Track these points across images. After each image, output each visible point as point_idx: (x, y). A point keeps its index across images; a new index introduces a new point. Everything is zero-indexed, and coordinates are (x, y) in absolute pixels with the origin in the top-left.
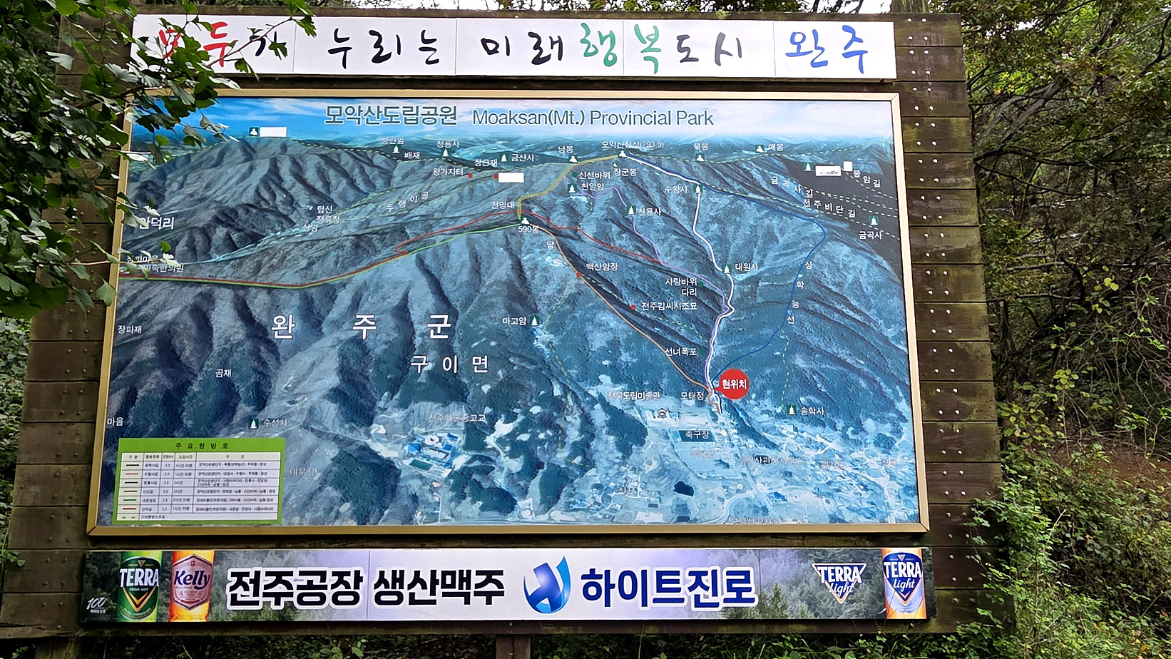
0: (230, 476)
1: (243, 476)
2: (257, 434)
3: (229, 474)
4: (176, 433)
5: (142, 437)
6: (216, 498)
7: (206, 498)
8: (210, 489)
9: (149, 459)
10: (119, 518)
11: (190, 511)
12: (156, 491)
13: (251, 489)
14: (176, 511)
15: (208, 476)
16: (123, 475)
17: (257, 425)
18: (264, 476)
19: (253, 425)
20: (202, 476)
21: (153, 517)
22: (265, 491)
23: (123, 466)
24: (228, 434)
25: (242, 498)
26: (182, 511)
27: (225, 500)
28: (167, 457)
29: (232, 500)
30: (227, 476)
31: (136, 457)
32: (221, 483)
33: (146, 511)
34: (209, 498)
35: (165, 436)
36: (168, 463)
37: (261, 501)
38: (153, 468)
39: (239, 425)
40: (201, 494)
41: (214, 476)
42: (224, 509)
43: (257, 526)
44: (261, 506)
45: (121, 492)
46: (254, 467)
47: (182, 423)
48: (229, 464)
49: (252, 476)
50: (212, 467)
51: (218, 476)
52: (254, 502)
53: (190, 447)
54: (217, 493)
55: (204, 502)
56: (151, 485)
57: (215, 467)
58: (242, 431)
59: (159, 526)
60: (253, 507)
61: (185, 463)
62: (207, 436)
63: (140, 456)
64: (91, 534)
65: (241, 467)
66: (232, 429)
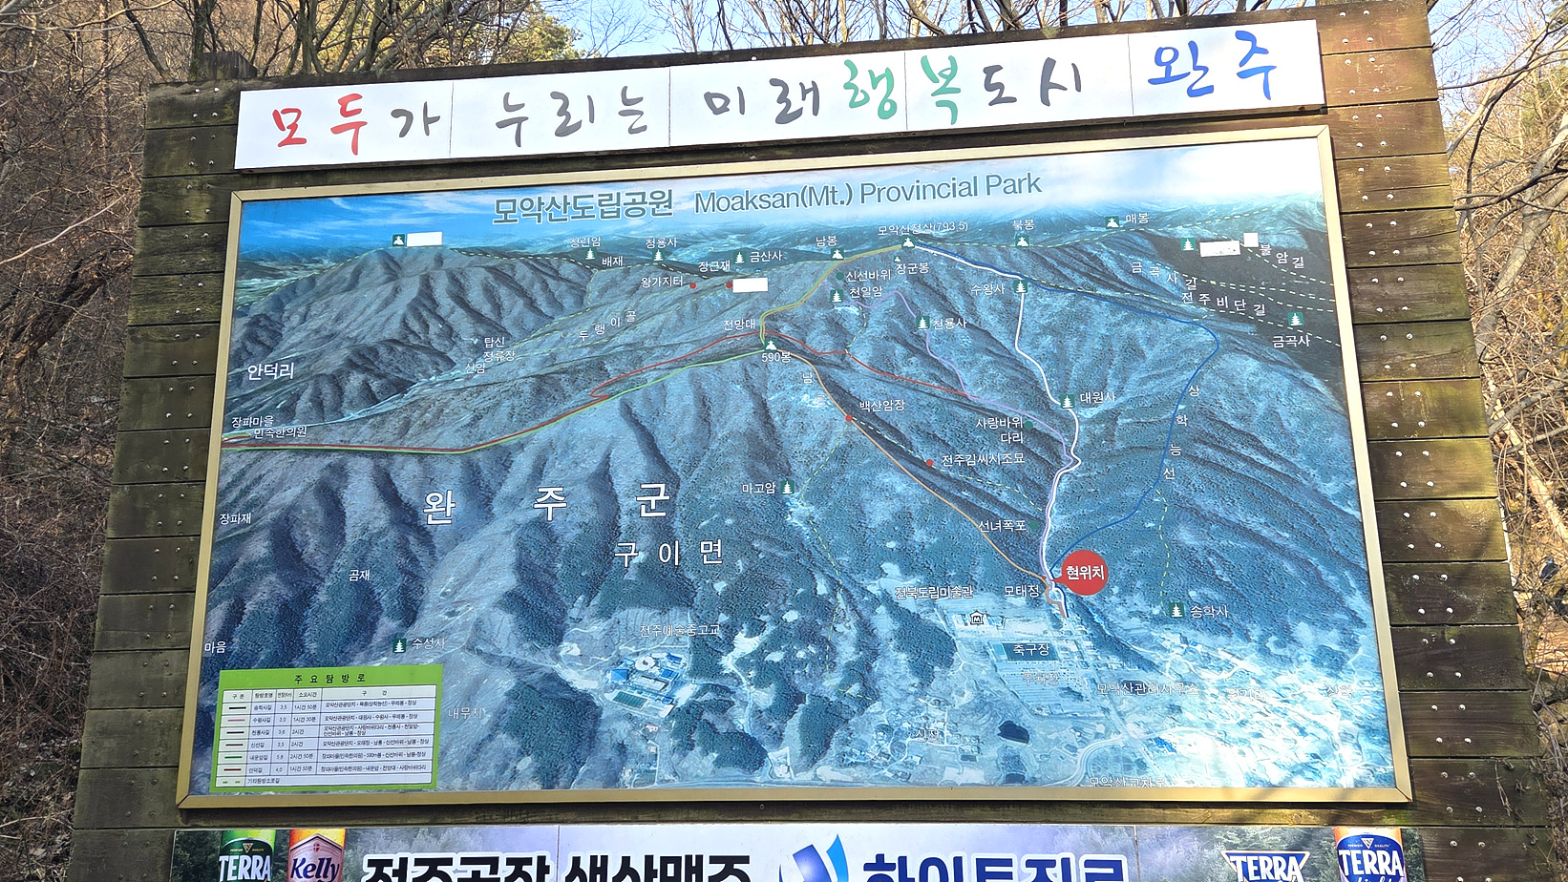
0: (368, 721)
1: (385, 720)
2: (405, 660)
3: (366, 718)
4: (295, 662)
5: (249, 668)
6: (349, 752)
7: (336, 752)
8: (341, 740)
9: (259, 699)
10: (219, 783)
11: (313, 772)
12: (268, 743)
13: (396, 738)
14: (293, 772)
15: (338, 722)
16: (224, 721)
17: (404, 648)
18: (413, 720)
19: (399, 647)
20: (330, 722)
21: (264, 781)
22: (414, 741)
23: (225, 709)
24: (366, 661)
25: (383, 752)
26: (302, 772)
27: (360, 756)
28: (283, 695)
29: (371, 755)
30: (363, 722)
31: (242, 695)
32: (355, 731)
33: (254, 773)
34: (339, 752)
35: (281, 666)
36: (284, 704)
37: (408, 755)
38: (264, 711)
39: (380, 648)
40: (328, 747)
41: (346, 722)
42: (359, 768)
43: (405, 792)
44: (410, 764)
45: (222, 746)
46: (399, 707)
47: (303, 647)
48: (366, 704)
49: (397, 720)
50: (343, 709)
51: (351, 721)
52: (399, 758)
53: (314, 681)
54: (349, 746)
55: (331, 760)
56: (262, 736)
57: (347, 709)
58: (383, 655)
59: (271, 793)
60: (398, 764)
61: (306, 704)
62: (338, 664)
63: (247, 693)
64: (180, 807)
65: (382, 708)
66: (371, 652)
